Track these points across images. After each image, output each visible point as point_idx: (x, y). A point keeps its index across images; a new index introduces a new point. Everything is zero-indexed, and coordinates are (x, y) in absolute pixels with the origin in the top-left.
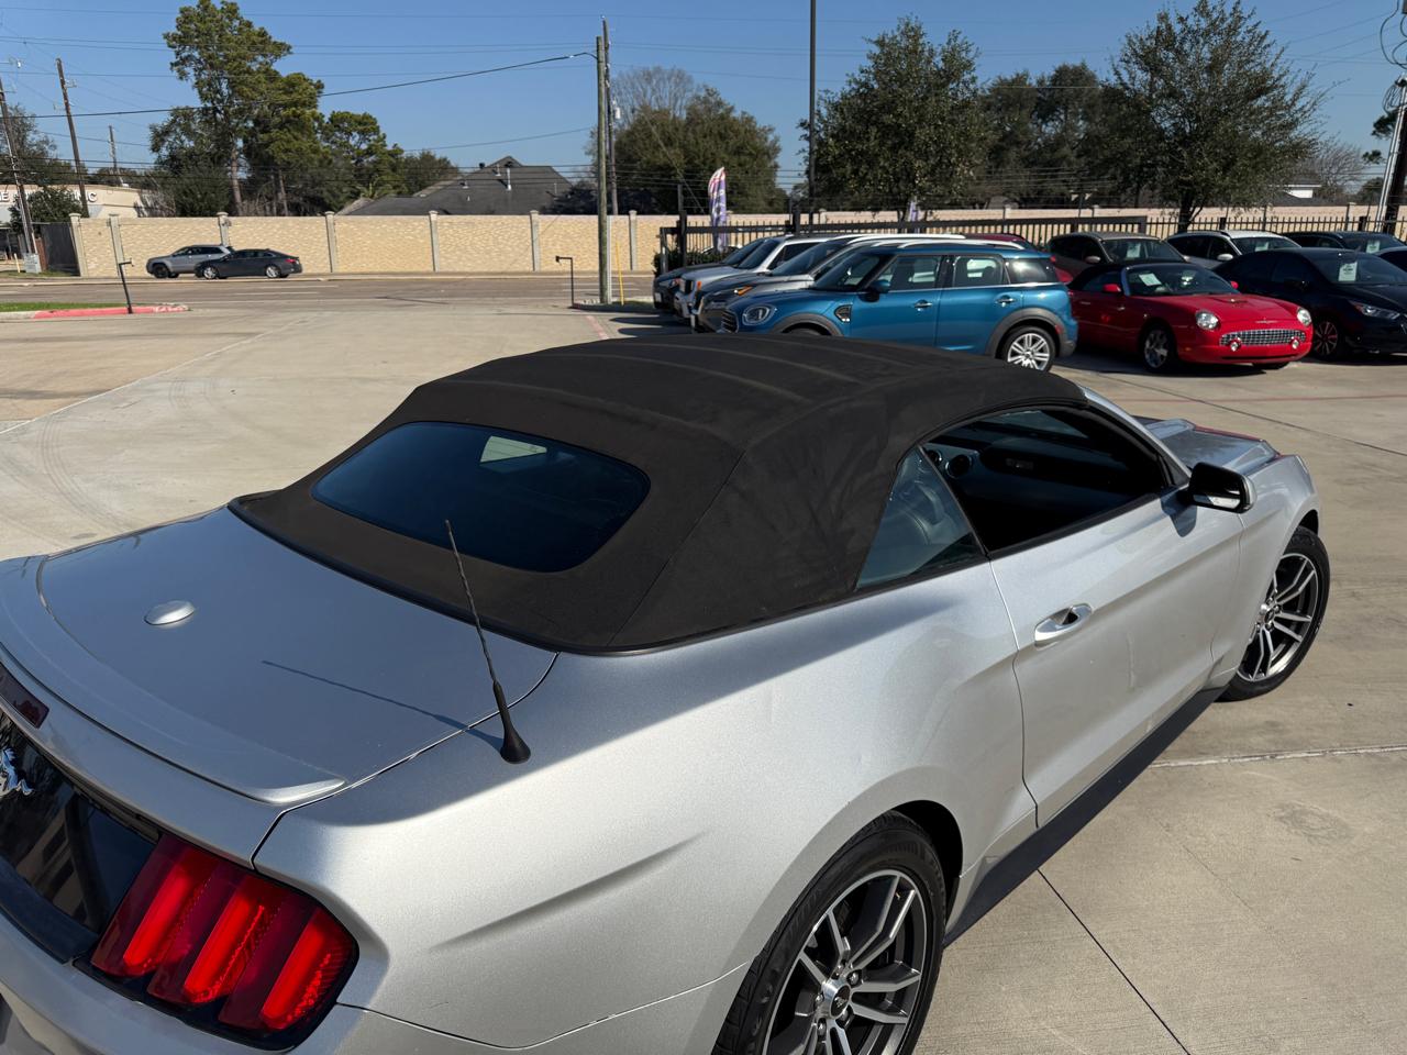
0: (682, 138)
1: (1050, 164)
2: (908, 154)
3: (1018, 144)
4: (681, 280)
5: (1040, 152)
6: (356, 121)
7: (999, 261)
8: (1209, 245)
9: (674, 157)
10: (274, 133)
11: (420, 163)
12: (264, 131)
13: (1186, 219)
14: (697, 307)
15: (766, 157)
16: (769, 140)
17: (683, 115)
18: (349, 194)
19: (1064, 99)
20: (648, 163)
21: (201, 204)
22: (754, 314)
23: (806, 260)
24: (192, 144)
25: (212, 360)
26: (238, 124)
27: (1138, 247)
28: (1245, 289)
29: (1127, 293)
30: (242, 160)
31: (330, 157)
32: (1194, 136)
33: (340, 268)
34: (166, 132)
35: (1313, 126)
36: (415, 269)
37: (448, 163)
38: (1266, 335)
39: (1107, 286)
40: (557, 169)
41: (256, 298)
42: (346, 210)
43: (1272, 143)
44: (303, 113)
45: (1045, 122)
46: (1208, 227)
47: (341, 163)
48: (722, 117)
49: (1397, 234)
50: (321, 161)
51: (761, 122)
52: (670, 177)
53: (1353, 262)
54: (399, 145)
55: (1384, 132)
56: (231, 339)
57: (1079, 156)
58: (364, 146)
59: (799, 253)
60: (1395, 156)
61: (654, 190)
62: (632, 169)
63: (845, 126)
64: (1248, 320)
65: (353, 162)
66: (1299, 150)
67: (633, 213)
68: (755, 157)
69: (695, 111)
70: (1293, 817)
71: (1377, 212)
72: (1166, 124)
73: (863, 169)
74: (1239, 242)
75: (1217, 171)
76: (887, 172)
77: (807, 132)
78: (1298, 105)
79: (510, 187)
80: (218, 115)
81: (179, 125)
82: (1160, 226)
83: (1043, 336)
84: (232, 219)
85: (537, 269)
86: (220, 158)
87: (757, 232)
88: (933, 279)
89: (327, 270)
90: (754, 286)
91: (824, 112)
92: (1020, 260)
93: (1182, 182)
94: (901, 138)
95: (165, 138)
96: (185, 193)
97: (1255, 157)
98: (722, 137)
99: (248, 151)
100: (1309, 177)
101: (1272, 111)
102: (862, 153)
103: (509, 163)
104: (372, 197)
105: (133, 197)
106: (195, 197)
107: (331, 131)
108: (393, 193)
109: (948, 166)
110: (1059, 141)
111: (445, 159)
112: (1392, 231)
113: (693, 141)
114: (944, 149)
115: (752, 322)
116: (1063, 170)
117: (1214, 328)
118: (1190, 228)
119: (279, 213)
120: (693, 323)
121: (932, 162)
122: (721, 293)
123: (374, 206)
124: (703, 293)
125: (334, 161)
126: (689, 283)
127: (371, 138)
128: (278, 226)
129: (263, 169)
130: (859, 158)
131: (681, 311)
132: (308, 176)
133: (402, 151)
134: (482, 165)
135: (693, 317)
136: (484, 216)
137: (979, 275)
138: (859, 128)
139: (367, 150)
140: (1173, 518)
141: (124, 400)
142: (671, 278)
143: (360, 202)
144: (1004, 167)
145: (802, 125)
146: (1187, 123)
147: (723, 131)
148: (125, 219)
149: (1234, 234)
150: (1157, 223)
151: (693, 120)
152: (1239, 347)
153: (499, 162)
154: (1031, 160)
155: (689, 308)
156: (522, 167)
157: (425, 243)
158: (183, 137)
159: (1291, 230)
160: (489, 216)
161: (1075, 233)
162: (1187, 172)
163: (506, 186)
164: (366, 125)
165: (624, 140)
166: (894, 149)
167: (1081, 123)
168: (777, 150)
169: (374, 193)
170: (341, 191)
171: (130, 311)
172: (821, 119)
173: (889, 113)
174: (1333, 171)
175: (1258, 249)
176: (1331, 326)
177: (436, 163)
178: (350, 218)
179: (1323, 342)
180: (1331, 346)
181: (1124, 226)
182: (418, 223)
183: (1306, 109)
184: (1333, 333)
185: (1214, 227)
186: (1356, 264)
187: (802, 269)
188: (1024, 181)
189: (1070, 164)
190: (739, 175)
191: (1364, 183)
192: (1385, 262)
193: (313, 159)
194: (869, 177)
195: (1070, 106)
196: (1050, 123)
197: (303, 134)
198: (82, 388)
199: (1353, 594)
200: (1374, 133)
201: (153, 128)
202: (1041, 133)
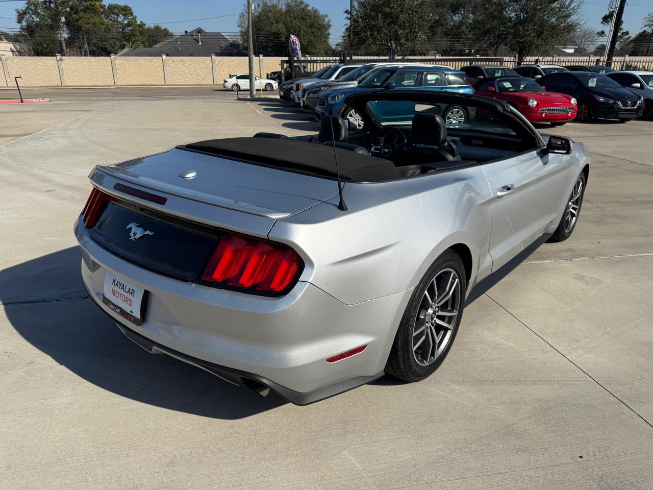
0: (284, 19)
1: (456, 35)
2: (396, 27)
3: (442, 25)
4: (294, 85)
5: (452, 29)
6: (121, 9)
7: (443, 75)
8: (531, 71)
9: (282, 28)
10: (81, 14)
11: (154, 31)
12: (76, 13)
13: (521, 60)
14: (303, 96)
15: (324, 29)
16: (326, 21)
17: (284, 8)
18: (119, 46)
19: (463, 3)
20: (268, 31)
21: (46, 50)
22: (333, 98)
23: (354, 74)
24: (38, 20)
25: (75, 121)
26: (62, 10)
27: (500, 72)
28: (549, 89)
29: (498, 91)
30: (65, 29)
31: (110, 27)
32: (525, 20)
33: (119, 83)
34: (25, 13)
35: (578, 16)
36: (155, 83)
37: (168, 31)
38: (557, 109)
39: (489, 88)
40: (223, 34)
41: (80, 96)
42: (119, 54)
43: (560, 24)
44: (96, 4)
45: (454, 14)
46: (530, 63)
47: (114, 30)
48: (303, 9)
49: (612, 67)
50: (105, 29)
51: (322, 12)
52: (278, 38)
53: (595, 78)
54: (144, 22)
55: (606, 22)
56: (80, 112)
57: (470, 32)
58: (126, 22)
59: (349, 72)
60: (612, 32)
61: (271, 45)
62: (260, 34)
63: (366, 13)
64: (550, 103)
65: (120, 30)
66: (570, 28)
67: (261, 56)
68: (319, 29)
69: (290, 6)
70: (580, 278)
71: (604, 58)
72: (513, 15)
73: (375, 33)
74: (544, 70)
75: (535, 37)
76: (386, 35)
77: (349, 16)
78: (572, 6)
79: (200, 43)
80: (51, 4)
81: (31, 9)
82: (509, 63)
83: (461, 110)
84: (63, 57)
85: (215, 83)
86: (54, 27)
87: (326, 63)
88: (413, 84)
89: (113, 84)
90: (331, 86)
91: (356, 6)
92: (451, 74)
93: (519, 42)
94: (392, 19)
95: (24, 16)
96: (38, 44)
97: (552, 31)
98: (303, 19)
99: (68, 23)
100: (573, 43)
101: (560, 9)
102: (375, 26)
103: (199, 31)
104: (131, 47)
105: (10, 46)
106: (43, 47)
107: (109, 14)
108: (141, 46)
109: (414, 33)
110: (461, 24)
111: (166, 29)
112: (610, 66)
113: (289, 21)
114: (412, 25)
115: (333, 102)
116: (462, 38)
117: (535, 106)
118: (522, 63)
119: (85, 55)
120: (302, 105)
121: (407, 31)
122: (315, 90)
123: (133, 52)
124: (307, 90)
125: (112, 29)
126: (298, 86)
127: (129, 18)
128: (86, 61)
129: (76, 33)
130: (373, 28)
131: (294, 99)
132: (98, 36)
133: (145, 25)
134: (186, 32)
135: (302, 102)
136: (189, 57)
137: (434, 82)
138: (373, 14)
139: (127, 24)
140: (541, 158)
141: (41, 138)
142: (287, 84)
143: (126, 50)
144: (435, 36)
145: (346, 12)
146: (522, 14)
147: (304, 16)
148: (8, 57)
149: (542, 66)
150: (508, 61)
151: (289, 10)
152: (546, 115)
153: (194, 30)
154: (448, 33)
155: (299, 98)
156: (206, 33)
157: (160, 71)
158: (33, 16)
159: (567, 65)
160: (191, 57)
161: (472, 65)
162: (522, 37)
163: (198, 42)
164: (126, 11)
165: (256, 20)
166: (389, 24)
167: (471, 15)
168: (329, 26)
169: (132, 46)
170: (115, 44)
171: (22, 101)
172: (355, 9)
173: (387, 7)
174: (584, 40)
175: (552, 73)
176: (584, 106)
177: (162, 31)
178: (122, 57)
179: (581, 113)
180: (584, 115)
181: (493, 63)
182: (156, 61)
183: (575, 8)
184: (585, 110)
185: (533, 63)
186: (596, 79)
187: (352, 79)
188: (444, 43)
189: (466, 35)
190: (312, 38)
191: (597, 46)
192: (608, 78)
193: (101, 28)
194: (378, 37)
195: (466, 7)
196: (457, 15)
197: (95, 15)
198: (17, 133)
199: (598, 207)
200: (602, 23)
201: (17, 11)
202: (453, 20)
